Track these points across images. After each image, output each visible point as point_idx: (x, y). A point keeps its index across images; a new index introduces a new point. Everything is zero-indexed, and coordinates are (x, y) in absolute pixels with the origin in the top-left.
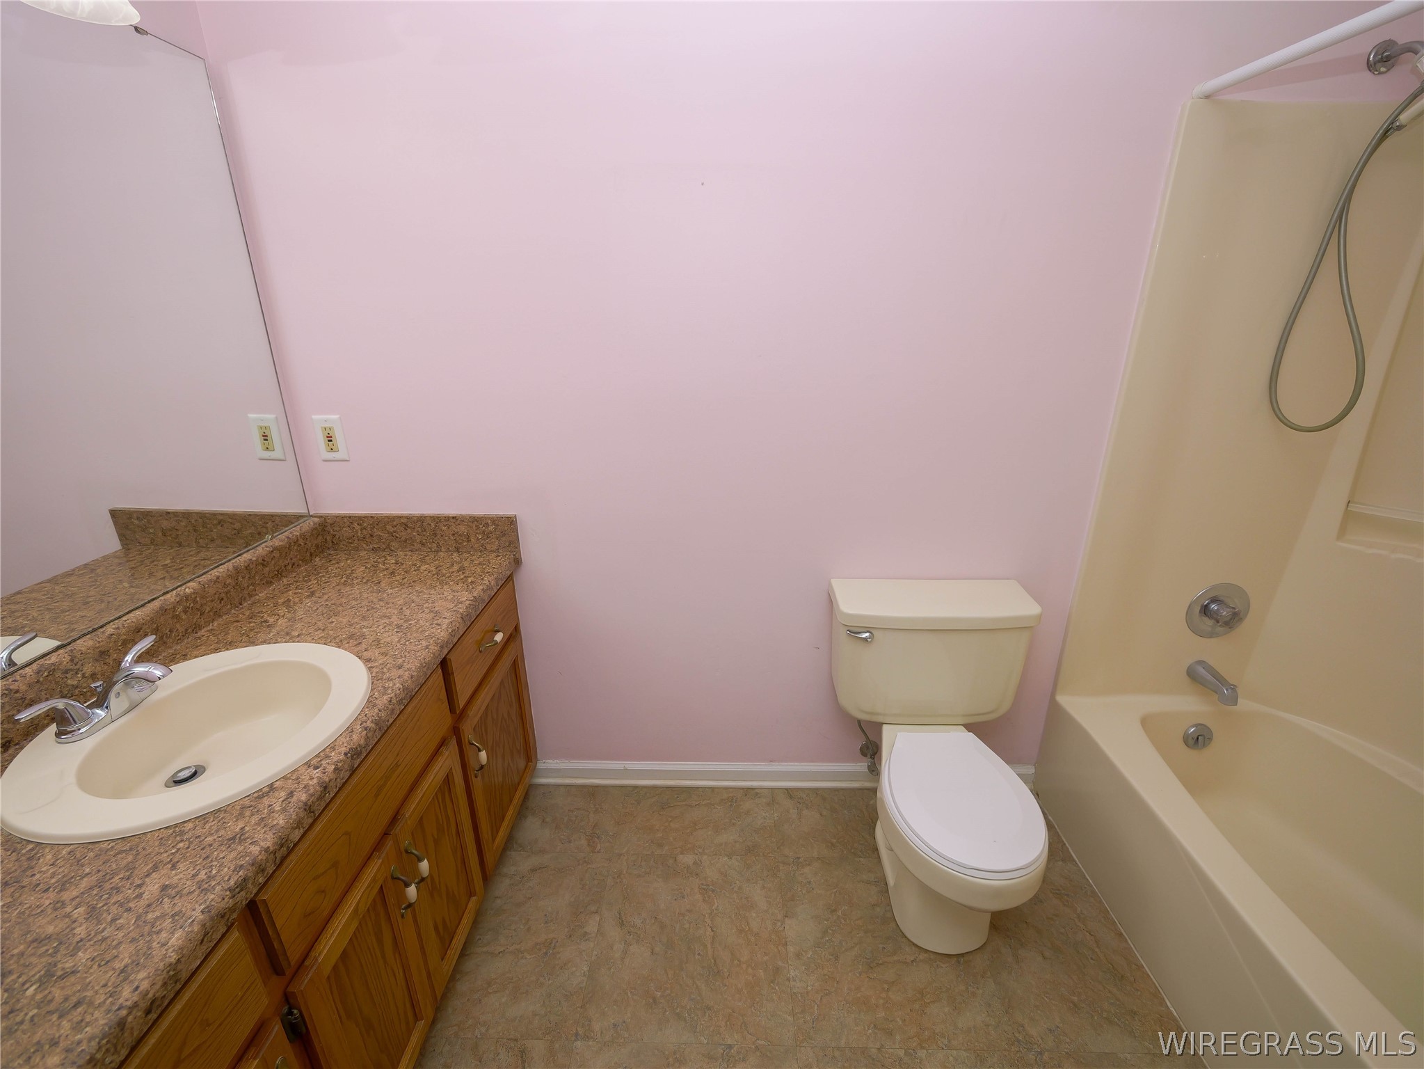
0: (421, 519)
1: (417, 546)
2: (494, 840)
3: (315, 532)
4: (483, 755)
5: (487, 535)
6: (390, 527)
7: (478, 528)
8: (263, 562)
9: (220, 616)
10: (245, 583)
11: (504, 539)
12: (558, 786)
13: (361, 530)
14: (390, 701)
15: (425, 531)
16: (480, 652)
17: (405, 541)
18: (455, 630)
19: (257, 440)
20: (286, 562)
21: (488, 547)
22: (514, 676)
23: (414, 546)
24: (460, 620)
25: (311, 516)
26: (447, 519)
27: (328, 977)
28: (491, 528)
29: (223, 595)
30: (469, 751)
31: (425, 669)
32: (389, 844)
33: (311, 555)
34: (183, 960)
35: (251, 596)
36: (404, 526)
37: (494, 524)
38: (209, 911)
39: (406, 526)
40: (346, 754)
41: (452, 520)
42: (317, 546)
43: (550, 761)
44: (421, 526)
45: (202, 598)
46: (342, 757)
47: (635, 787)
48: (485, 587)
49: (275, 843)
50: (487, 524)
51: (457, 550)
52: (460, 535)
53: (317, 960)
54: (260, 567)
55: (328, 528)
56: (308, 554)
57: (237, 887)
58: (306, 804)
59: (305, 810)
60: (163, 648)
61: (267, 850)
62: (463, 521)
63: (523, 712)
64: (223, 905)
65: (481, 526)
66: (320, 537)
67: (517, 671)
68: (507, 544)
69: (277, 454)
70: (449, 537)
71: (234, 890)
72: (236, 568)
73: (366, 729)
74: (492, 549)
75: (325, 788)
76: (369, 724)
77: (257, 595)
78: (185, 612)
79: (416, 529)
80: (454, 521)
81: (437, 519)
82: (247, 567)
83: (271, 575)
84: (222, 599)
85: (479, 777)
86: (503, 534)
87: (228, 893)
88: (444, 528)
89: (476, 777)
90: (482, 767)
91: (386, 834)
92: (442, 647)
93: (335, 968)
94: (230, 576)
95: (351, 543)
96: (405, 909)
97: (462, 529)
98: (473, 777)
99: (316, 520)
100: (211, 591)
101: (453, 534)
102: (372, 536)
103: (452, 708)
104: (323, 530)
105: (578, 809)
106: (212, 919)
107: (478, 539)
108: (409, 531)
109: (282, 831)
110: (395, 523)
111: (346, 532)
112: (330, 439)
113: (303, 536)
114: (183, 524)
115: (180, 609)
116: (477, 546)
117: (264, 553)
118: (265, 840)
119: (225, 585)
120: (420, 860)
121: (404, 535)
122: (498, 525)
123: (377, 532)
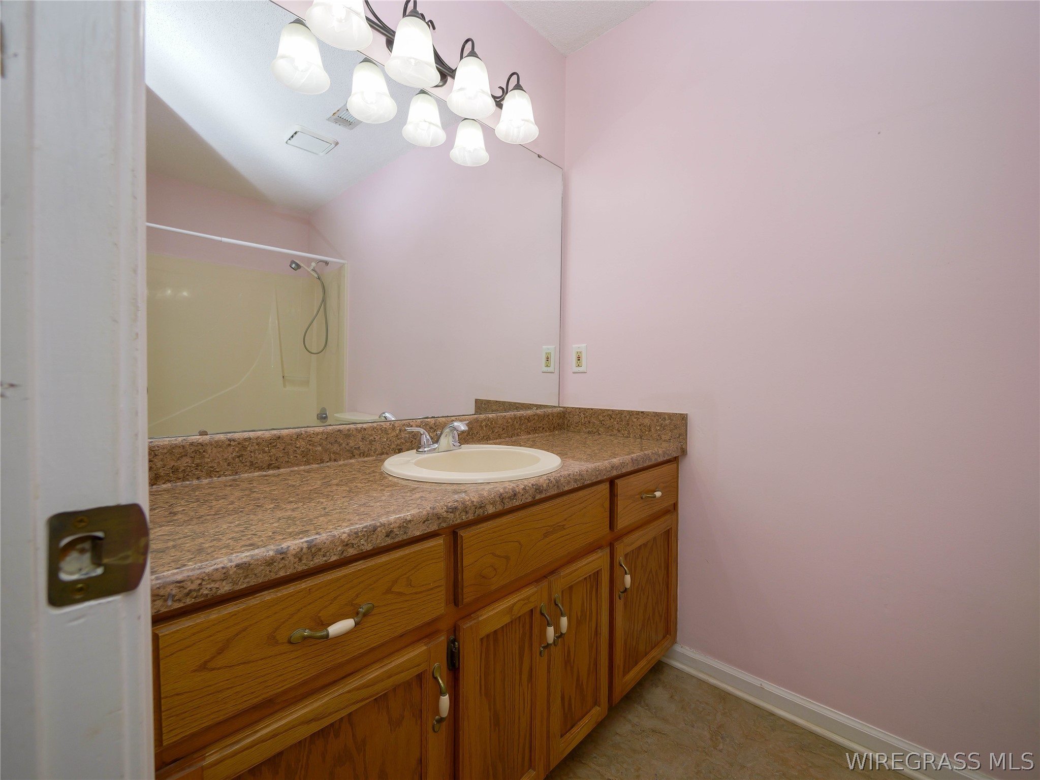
0: (621, 412)
1: (615, 432)
2: (624, 675)
3: (559, 415)
4: (628, 578)
5: (663, 427)
6: (601, 417)
7: (658, 421)
8: (528, 419)
9: (500, 438)
10: (517, 426)
11: (675, 431)
12: (692, 677)
13: (584, 418)
14: (569, 475)
15: (622, 421)
16: (642, 498)
17: (608, 428)
18: (625, 463)
19: (544, 360)
20: (540, 425)
21: (663, 437)
22: (666, 544)
23: (613, 431)
24: (630, 459)
25: (560, 407)
26: (638, 413)
27: (482, 639)
28: (667, 422)
29: (505, 427)
30: (618, 571)
31: (597, 473)
32: (545, 584)
33: (554, 428)
34: (412, 523)
35: (518, 435)
36: (610, 417)
37: (670, 419)
38: (433, 509)
39: (611, 417)
40: (533, 485)
41: (640, 414)
42: (558, 424)
43: (687, 648)
44: (620, 418)
45: (495, 423)
46: (530, 485)
47: (772, 714)
48: (654, 452)
49: (477, 502)
50: (665, 418)
51: (641, 437)
52: (645, 426)
53: (478, 617)
54: (526, 421)
55: (567, 416)
56: (552, 426)
57: (451, 509)
58: (501, 494)
59: (500, 497)
60: (471, 440)
61: (472, 502)
62: (648, 415)
63: (670, 582)
64: (441, 511)
65: (660, 420)
66: (561, 420)
67: (669, 538)
68: (678, 435)
69: (551, 369)
70: (637, 427)
71: (449, 509)
72: (515, 415)
73: (549, 480)
74: (666, 439)
75: (515, 495)
76: (552, 479)
77: (521, 436)
78: (486, 427)
79: (617, 419)
80: (642, 415)
81: (631, 413)
82: (520, 417)
83: (531, 428)
84: (504, 429)
85: (622, 599)
86: (676, 427)
87: (446, 508)
88: (635, 420)
89: (620, 598)
90: (626, 589)
91: (545, 577)
92: (613, 467)
93: (488, 636)
94: (511, 418)
95: (577, 427)
96: (544, 647)
97: (647, 421)
98: (617, 598)
99: (562, 409)
100: (500, 422)
101: (640, 425)
102: (589, 422)
103: (612, 526)
104: (564, 416)
105: (706, 703)
106: (433, 514)
107: (656, 430)
108: (612, 420)
109: (484, 498)
110: (604, 414)
111: (576, 419)
112: (579, 358)
113: (552, 414)
114: (501, 408)
115: (484, 423)
116: (655, 435)
117: (531, 414)
118: (474, 497)
119: (507, 422)
120: (562, 615)
121: (608, 423)
122: (673, 420)
123: (593, 420)
